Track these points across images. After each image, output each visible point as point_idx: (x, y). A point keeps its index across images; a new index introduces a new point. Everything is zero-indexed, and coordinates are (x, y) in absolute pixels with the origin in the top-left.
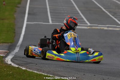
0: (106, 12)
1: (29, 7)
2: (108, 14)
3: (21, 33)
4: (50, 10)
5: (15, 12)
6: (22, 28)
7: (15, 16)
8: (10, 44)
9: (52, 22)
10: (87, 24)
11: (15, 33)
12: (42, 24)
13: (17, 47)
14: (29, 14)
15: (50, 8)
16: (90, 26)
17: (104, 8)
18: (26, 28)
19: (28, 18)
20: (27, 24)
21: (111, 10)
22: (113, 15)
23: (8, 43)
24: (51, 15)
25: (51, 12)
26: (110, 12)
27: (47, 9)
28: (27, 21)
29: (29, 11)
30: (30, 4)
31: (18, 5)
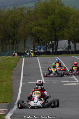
1: (24, 69)
3: (18, 93)
5: (12, 74)
6: (19, 88)
7: (12, 78)
8: (9, 103)
9: (45, 81)
10: (76, 81)
11: (12, 93)
13: (16, 105)
14: (24, 75)
15: (42, 69)
18: (22, 88)
19: (23, 79)
20: (22, 84)
23: (7, 102)
27: (40, 70)
28: (23, 82)
29: (23, 73)
30: (24, 67)
31: (14, 68)
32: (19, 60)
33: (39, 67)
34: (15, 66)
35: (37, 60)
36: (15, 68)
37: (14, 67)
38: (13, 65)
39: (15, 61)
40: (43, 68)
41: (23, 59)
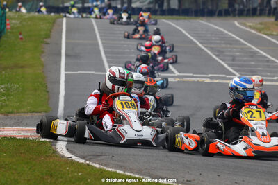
0: (206, 49)
1: (67, 44)
2: (209, 52)
3: (59, 93)
4: (104, 47)
5: (43, 52)
6: (59, 82)
7: (43, 59)
10: (173, 73)
11: (48, 92)
12: (93, 74)
14: (67, 56)
15: (103, 43)
16: (178, 77)
17: (201, 43)
18: (65, 82)
19: (66, 64)
20: (66, 74)
21: (212, 46)
22: (217, 56)
24: (107, 57)
25: (105, 52)
26: (212, 49)
27: (98, 45)
28: (66, 70)
29: (66, 51)
30: (67, 38)
31: (45, 40)
32: (54, 22)
33: (96, 39)
34: (48, 36)
35: (93, 25)
36: (48, 40)
37: (46, 38)
38: (42, 33)
39: (48, 25)
40: (104, 41)
41: (62, 21)
